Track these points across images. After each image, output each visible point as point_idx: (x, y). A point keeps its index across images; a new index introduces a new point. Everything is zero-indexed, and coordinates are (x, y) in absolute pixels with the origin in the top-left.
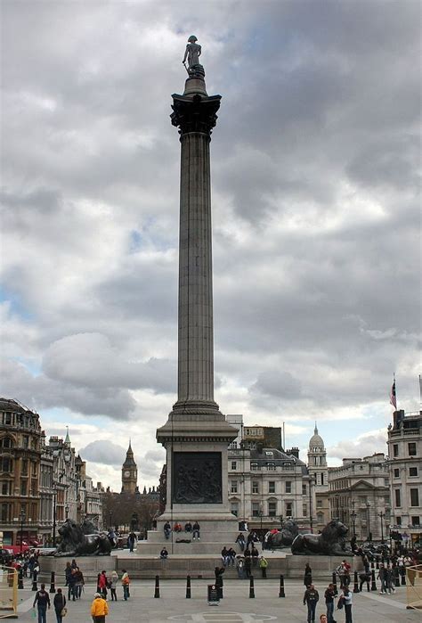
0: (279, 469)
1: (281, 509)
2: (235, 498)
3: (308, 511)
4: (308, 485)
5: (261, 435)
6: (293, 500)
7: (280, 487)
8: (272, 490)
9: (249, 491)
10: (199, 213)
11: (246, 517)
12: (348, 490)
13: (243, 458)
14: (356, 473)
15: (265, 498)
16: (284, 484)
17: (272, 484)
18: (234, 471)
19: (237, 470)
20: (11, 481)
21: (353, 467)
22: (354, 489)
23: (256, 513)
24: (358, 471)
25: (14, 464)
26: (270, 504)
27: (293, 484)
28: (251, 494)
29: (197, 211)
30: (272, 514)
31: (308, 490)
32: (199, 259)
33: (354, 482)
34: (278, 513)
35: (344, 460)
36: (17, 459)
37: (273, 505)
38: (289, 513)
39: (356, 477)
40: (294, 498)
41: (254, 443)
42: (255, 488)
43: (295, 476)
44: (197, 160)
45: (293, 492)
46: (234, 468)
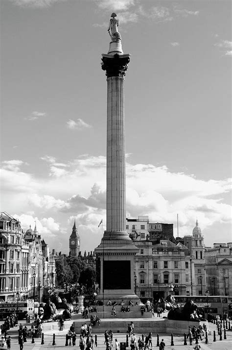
0: (170, 253)
1: (171, 278)
2: (143, 272)
3: (190, 278)
4: (189, 262)
5: (160, 229)
6: (179, 273)
7: (171, 265)
8: (166, 267)
9: (151, 267)
10: (118, 125)
11: (150, 284)
12: (216, 264)
13: (148, 246)
14: (221, 254)
15: (162, 271)
16: (174, 263)
17: (166, 263)
18: (142, 255)
19: (144, 255)
20: (4, 265)
21: (219, 250)
22: (220, 264)
23: (156, 281)
24: (222, 252)
25: (5, 254)
26: (165, 275)
27: (179, 263)
28: (153, 270)
29: (117, 124)
30: (166, 282)
31: (189, 265)
32: (118, 152)
33: (220, 260)
34: (170, 281)
35: (215, 244)
36: (7, 250)
37: (166, 276)
38: (177, 281)
39: (221, 256)
40: (180, 271)
41: (156, 233)
42: (155, 266)
43: (181, 258)
44: (117, 93)
45: (179, 267)
46: (142, 253)
